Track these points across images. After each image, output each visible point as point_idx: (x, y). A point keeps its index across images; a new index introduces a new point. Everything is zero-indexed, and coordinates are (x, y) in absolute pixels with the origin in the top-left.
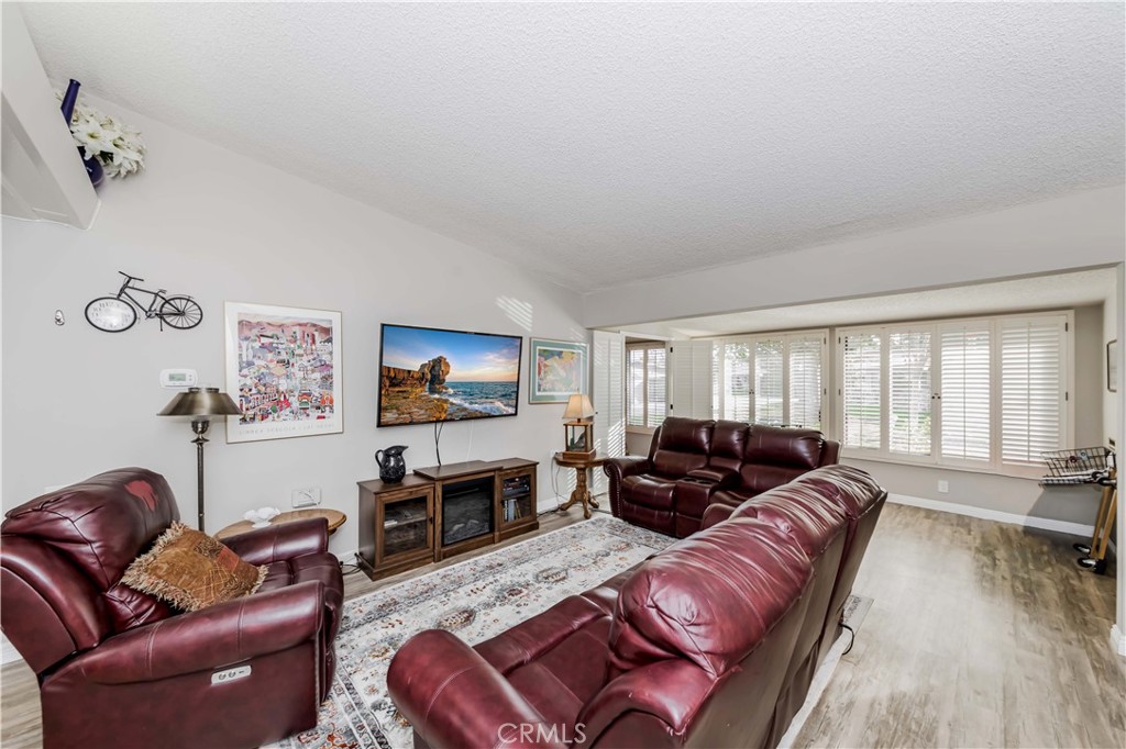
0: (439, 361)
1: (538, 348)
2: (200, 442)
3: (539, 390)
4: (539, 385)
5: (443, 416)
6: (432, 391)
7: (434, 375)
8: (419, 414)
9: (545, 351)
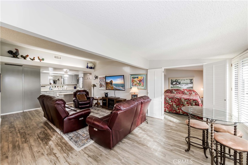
0: (111, 81)
1: (132, 77)
2: (93, 89)
3: (132, 86)
4: (132, 85)
5: (113, 89)
6: (111, 85)
7: (111, 83)
8: (110, 88)
9: (133, 77)
